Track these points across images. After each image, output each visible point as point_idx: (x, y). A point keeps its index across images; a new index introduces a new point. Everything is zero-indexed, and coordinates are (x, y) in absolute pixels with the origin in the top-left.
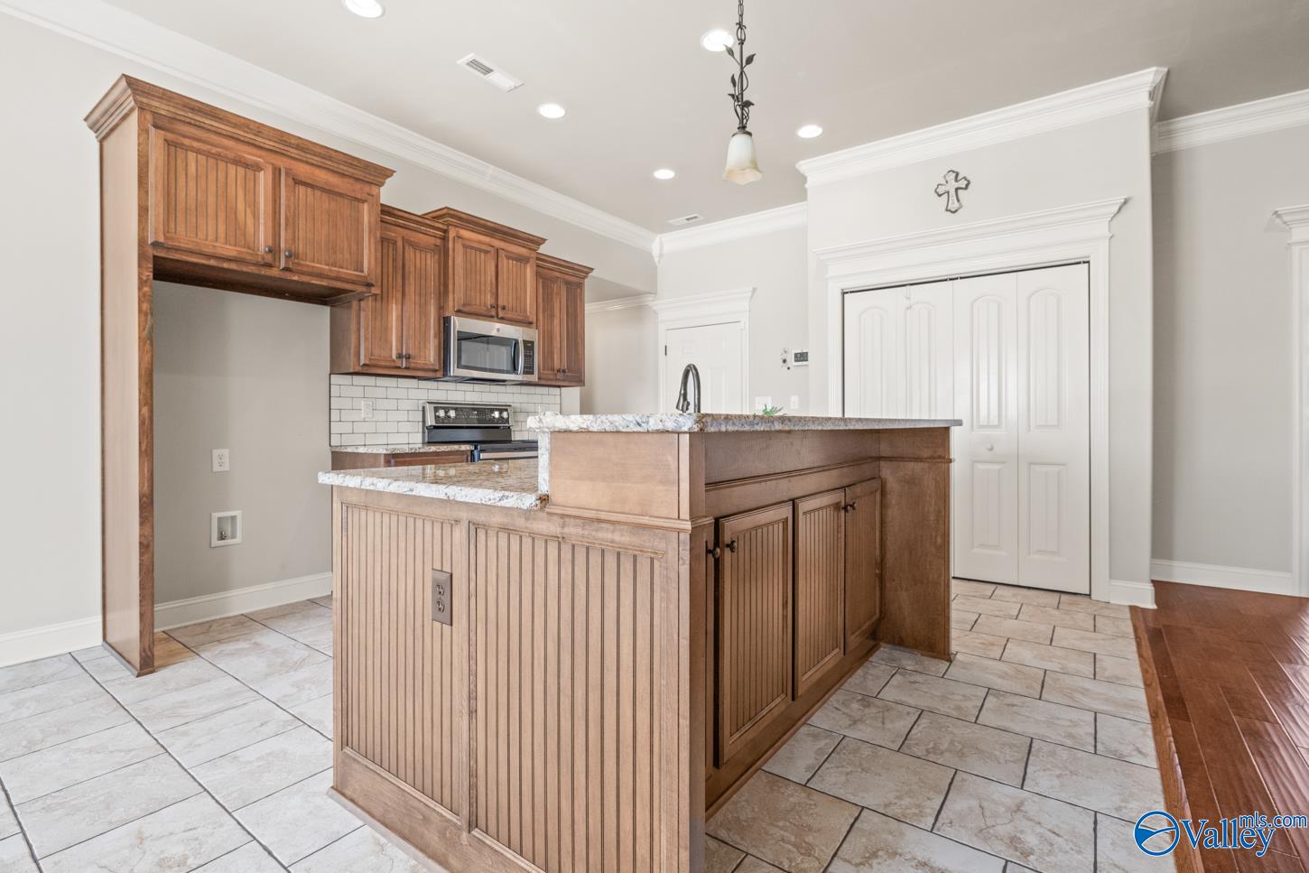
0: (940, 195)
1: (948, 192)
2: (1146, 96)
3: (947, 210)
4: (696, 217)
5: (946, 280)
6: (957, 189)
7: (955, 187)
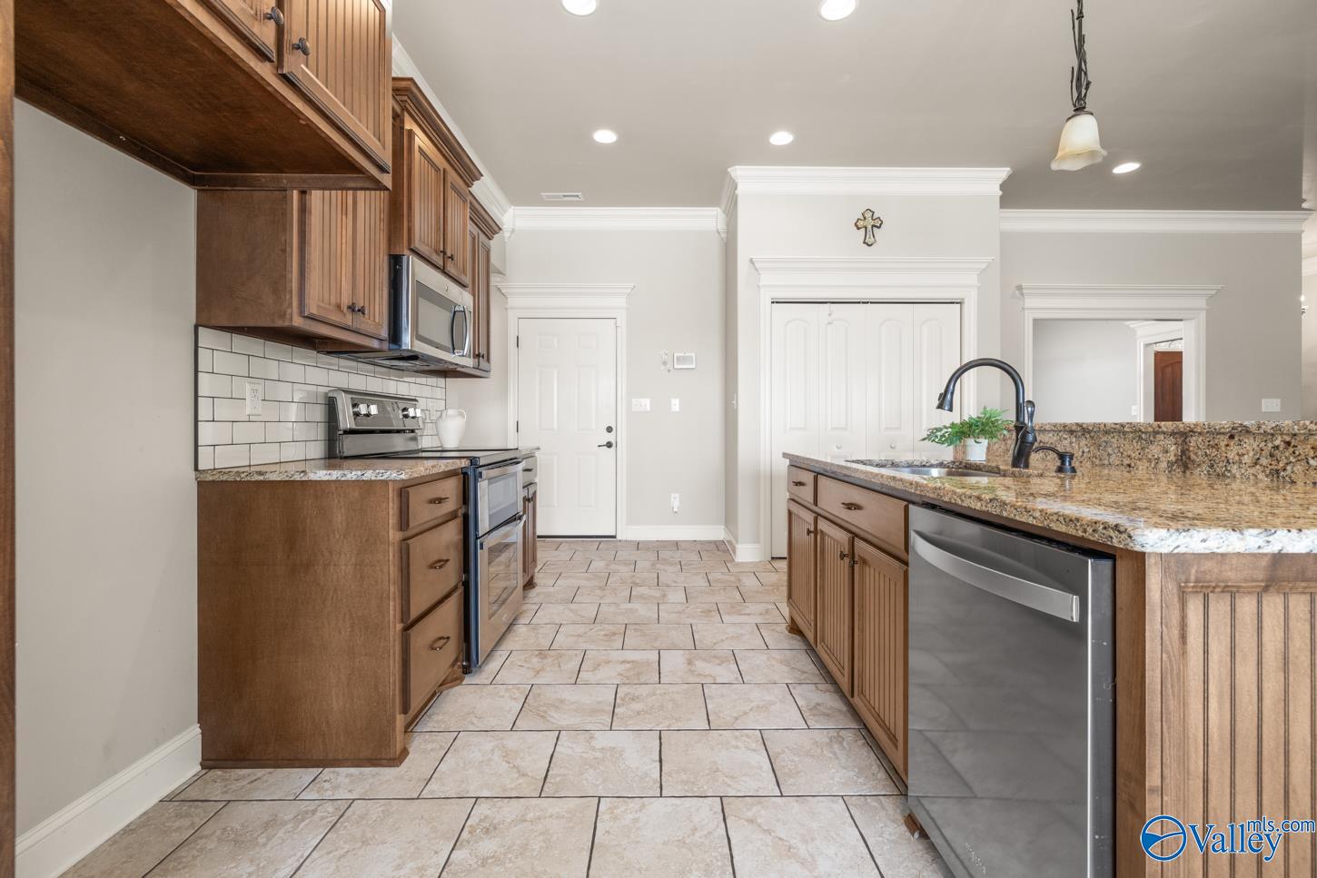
0: (858, 229)
1: (866, 228)
2: (997, 187)
3: (864, 243)
4: (578, 196)
5: (859, 303)
6: (873, 226)
7: (869, 225)
